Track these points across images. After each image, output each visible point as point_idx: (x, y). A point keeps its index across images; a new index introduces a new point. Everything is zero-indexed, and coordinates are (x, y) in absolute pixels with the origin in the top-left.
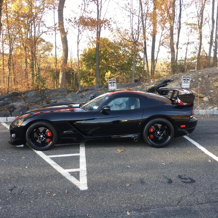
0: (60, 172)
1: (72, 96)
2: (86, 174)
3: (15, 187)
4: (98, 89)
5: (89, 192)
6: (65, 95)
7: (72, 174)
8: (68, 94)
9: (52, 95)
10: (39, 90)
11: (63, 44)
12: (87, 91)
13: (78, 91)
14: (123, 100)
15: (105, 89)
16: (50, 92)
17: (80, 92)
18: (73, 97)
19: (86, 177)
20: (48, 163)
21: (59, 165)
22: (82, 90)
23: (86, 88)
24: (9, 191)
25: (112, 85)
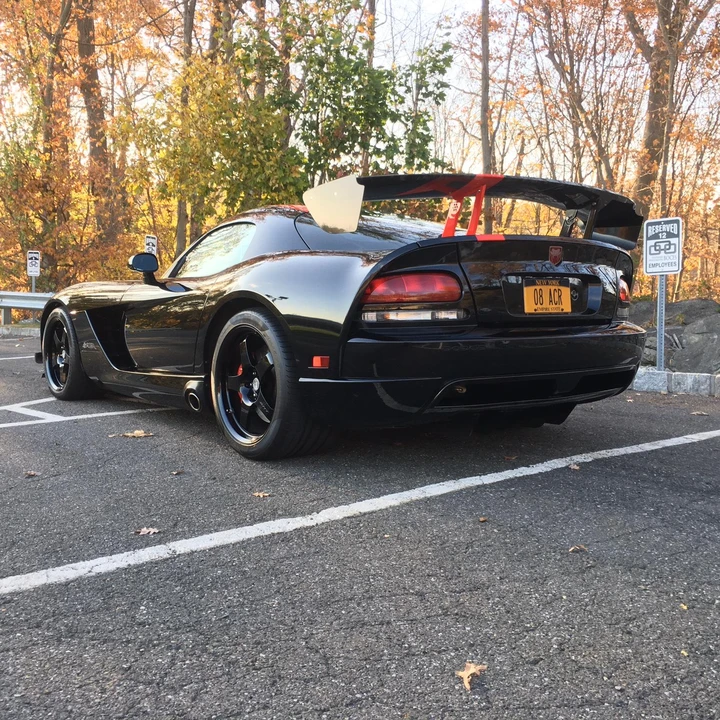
25: (662, 246)
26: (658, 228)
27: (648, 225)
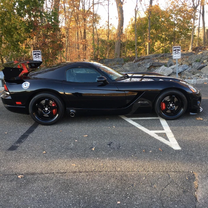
0: (147, 133)
1: (129, 65)
2: (173, 136)
3: (112, 143)
4: (154, 58)
5: (184, 151)
6: (123, 64)
7: (159, 134)
8: (125, 63)
9: (110, 64)
10: (99, 60)
11: (119, 14)
12: (143, 60)
13: (135, 60)
14: (182, 68)
15: (162, 57)
16: (108, 62)
17: (137, 61)
18: (131, 66)
19: (174, 138)
20: (132, 124)
21: (143, 126)
22: (139, 59)
23: (142, 57)
24: (108, 146)
25: (177, 52)
26: (176, 49)
27: (174, 48)
